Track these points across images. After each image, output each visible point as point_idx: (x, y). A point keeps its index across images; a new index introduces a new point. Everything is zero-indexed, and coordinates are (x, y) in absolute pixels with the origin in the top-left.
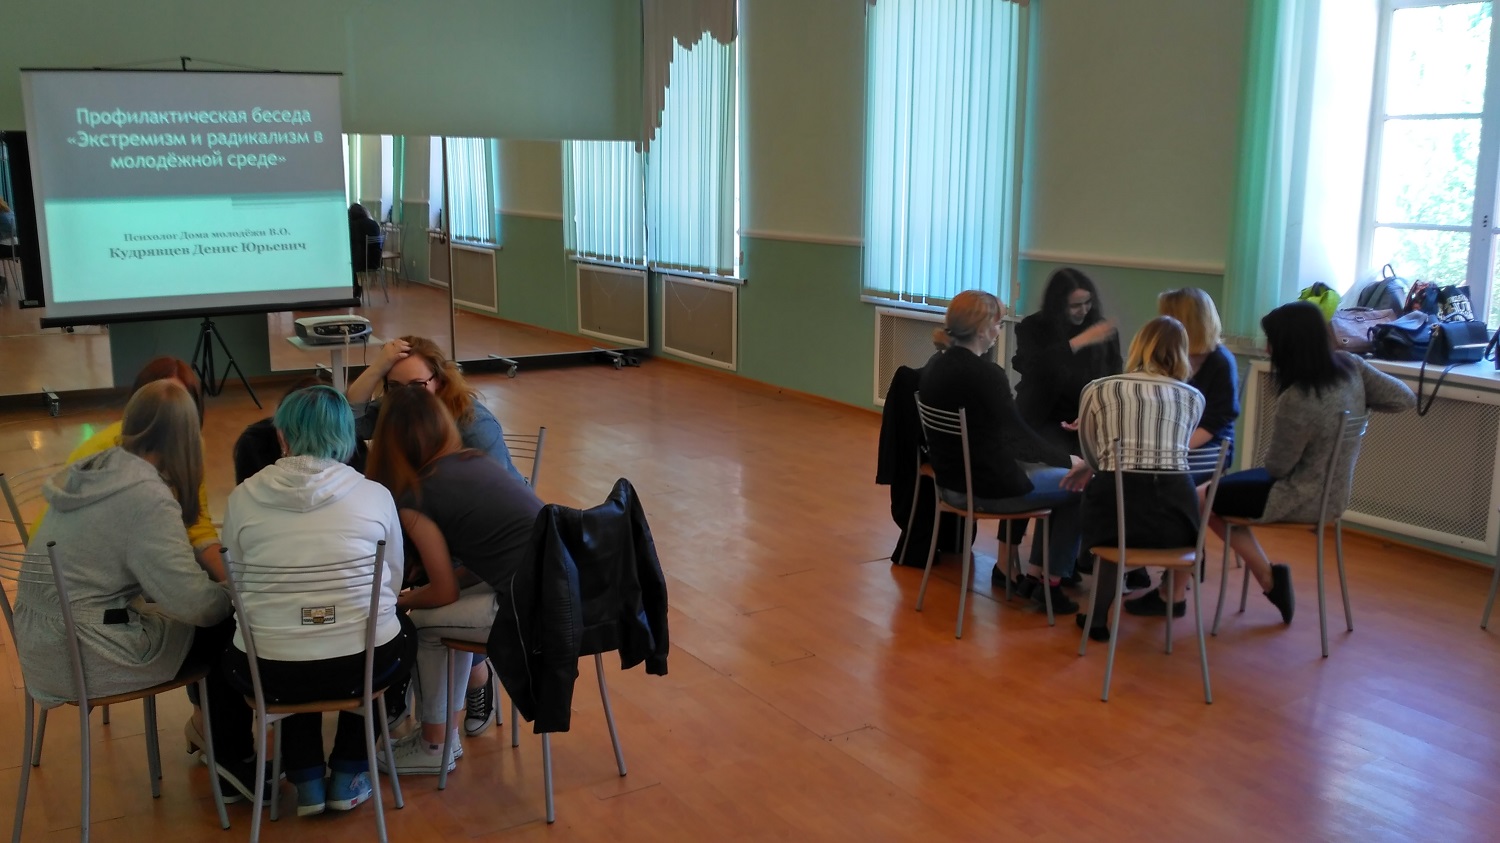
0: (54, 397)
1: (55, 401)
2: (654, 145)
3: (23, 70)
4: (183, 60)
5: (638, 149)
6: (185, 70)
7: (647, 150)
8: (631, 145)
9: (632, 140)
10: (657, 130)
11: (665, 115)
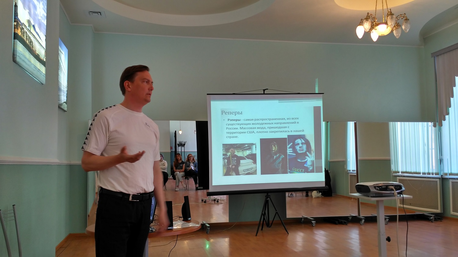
0: (208, 225)
1: (208, 227)
2: (445, 123)
3: (208, 94)
4: (264, 90)
5: (435, 126)
6: (264, 94)
7: (441, 125)
8: (430, 124)
9: (431, 122)
10: (447, 117)
11: (451, 110)
